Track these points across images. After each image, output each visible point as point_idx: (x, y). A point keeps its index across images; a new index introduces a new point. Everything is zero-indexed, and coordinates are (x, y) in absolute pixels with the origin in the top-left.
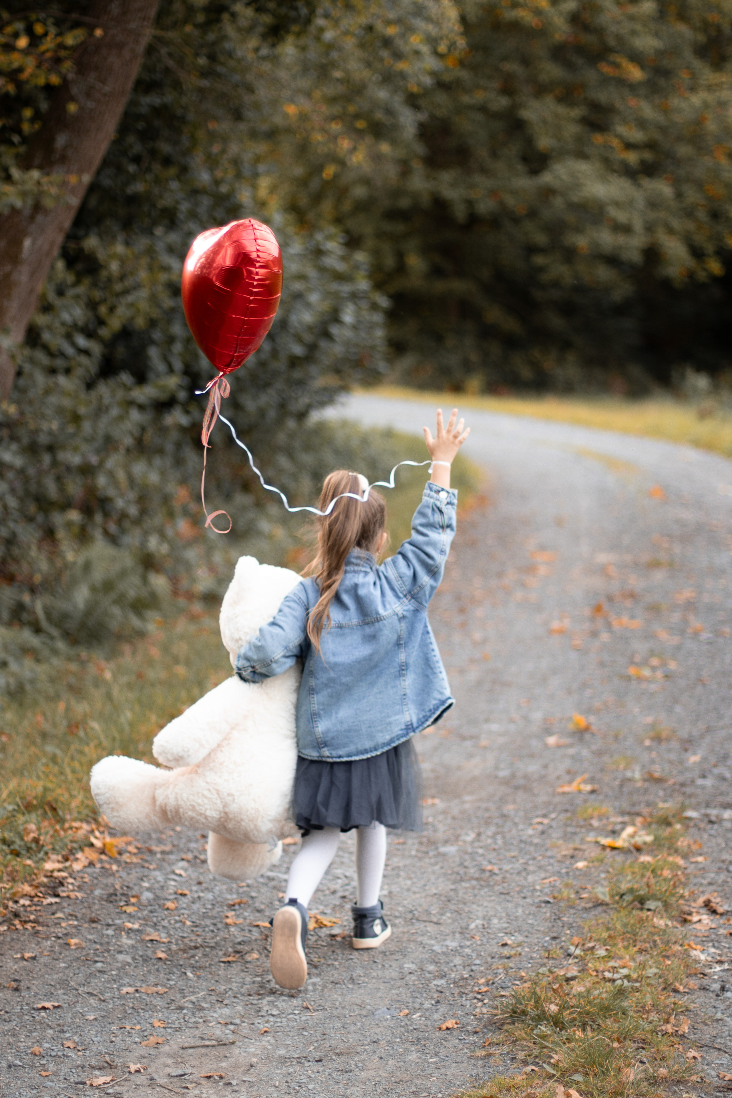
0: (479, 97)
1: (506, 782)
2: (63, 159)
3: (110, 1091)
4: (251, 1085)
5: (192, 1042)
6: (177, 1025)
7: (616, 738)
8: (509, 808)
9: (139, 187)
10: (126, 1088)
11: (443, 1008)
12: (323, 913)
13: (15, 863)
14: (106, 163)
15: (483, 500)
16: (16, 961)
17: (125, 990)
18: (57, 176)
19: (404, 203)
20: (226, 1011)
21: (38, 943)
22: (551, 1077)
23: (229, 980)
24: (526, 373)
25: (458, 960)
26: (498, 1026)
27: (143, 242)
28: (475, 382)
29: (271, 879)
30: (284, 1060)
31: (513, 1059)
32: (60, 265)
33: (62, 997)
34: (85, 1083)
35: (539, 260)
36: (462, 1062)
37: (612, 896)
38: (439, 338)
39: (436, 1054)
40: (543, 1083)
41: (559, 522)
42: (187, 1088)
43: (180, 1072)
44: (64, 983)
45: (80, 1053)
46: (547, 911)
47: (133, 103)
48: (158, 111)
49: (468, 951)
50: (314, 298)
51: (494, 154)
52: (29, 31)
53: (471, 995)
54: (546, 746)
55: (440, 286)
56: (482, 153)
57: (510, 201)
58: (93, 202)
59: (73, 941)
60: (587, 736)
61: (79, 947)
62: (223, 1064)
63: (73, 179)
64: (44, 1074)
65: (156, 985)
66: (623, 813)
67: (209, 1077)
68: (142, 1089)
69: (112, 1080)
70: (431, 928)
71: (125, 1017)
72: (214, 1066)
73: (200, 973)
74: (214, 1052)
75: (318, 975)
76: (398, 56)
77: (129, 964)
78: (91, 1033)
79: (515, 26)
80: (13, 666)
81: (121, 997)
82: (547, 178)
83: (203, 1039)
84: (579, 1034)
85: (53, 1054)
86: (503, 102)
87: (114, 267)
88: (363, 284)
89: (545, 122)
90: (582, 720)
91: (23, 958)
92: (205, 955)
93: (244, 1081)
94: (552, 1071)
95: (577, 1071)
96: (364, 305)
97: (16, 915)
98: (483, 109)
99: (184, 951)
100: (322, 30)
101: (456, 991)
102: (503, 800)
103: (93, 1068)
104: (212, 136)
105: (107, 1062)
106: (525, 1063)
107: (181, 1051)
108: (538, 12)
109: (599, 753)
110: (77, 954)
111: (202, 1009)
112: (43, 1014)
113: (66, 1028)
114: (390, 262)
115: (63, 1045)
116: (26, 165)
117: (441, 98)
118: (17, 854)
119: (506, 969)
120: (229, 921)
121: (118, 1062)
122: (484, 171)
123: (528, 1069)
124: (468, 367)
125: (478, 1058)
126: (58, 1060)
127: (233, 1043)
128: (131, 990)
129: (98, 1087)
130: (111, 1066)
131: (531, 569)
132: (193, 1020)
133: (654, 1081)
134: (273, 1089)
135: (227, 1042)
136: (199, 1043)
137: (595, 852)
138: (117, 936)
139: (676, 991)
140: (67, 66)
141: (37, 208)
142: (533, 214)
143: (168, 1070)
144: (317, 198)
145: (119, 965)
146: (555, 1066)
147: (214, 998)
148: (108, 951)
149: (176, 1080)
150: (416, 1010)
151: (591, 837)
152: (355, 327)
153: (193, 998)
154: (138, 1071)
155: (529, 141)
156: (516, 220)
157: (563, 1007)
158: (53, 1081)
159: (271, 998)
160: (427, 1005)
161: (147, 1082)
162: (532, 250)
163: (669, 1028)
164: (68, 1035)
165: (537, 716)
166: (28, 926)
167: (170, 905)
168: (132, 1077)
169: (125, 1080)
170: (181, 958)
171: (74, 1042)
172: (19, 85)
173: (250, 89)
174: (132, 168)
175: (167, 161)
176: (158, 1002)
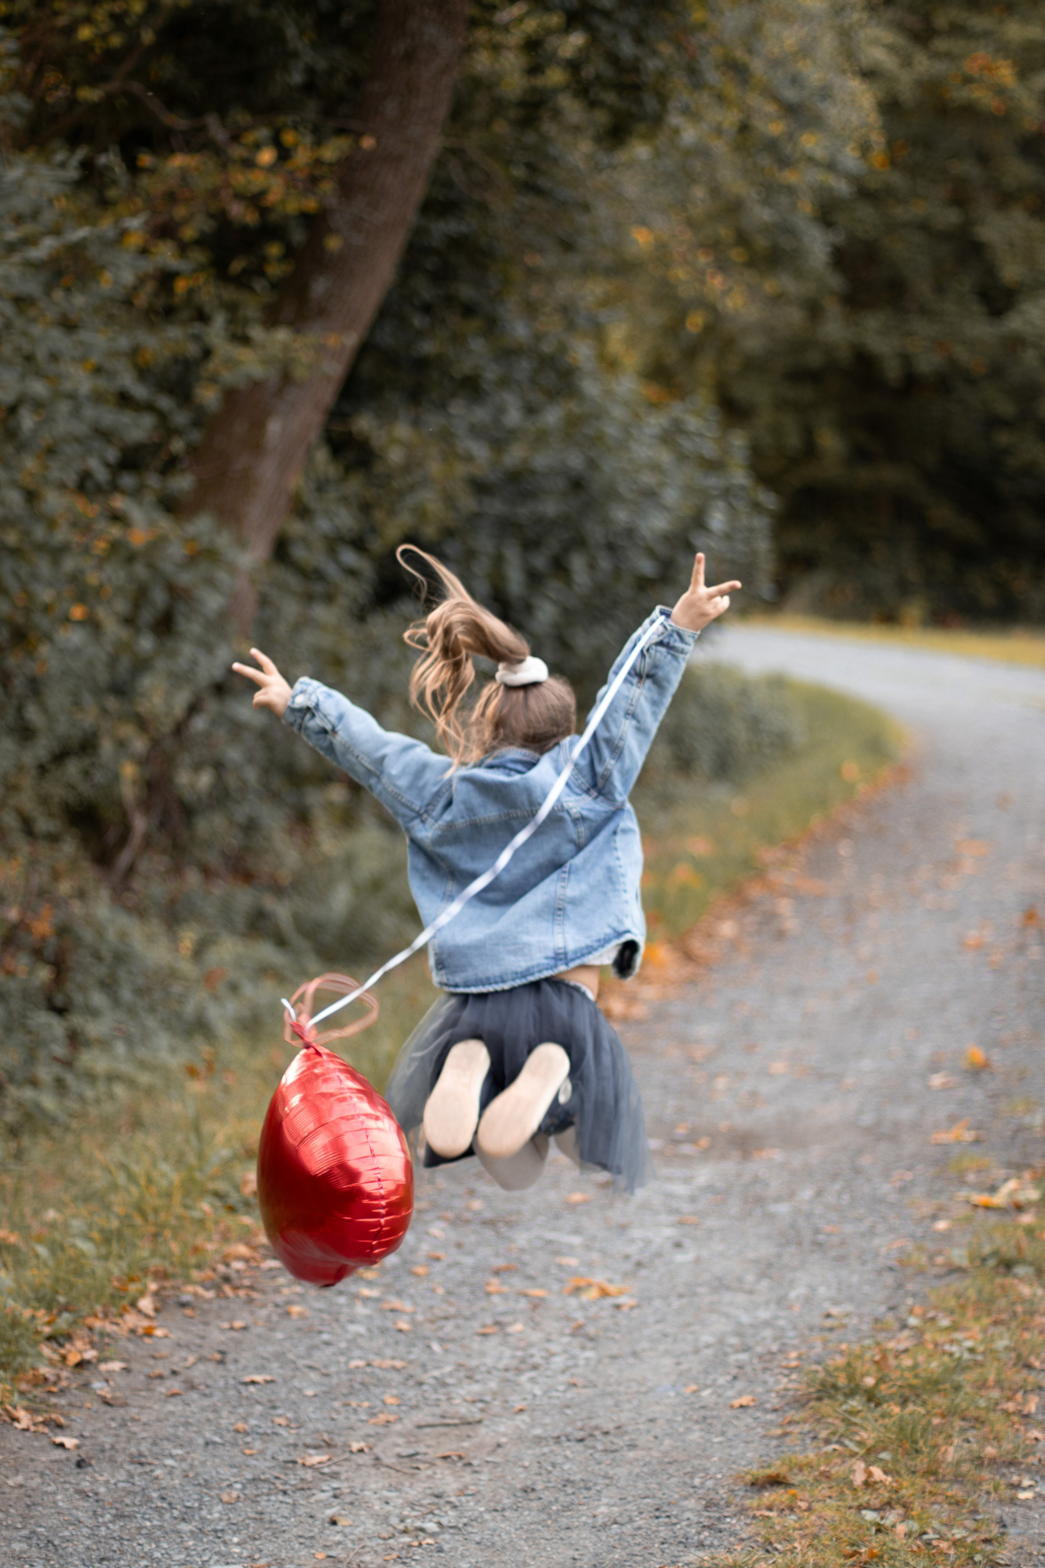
0: (918, 210)
1: (868, 1130)
2: (322, 313)
3: (326, 1470)
4: (496, 1465)
5: (430, 1420)
6: (413, 1402)
7: (1022, 1078)
8: (865, 1161)
9: (428, 347)
10: (344, 1468)
11: (739, 1385)
12: (610, 1281)
13: (229, 1221)
14: (383, 313)
15: (903, 773)
16: (223, 1330)
17: (354, 1363)
18: (313, 335)
19: (814, 359)
20: (476, 1388)
21: (252, 1313)
22: (853, 1455)
23: (483, 1354)
24: (987, 596)
25: (768, 1333)
26: (800, 1402)
27: (434, 421)
28: (914, 610)
29: (550, 1242)
30: (539, 1440)
31: (815, 1438)
32: (322, 456)
33: (276, 1370)
34: (294, 1462)
35: (1003, 438)
36: (753, 1442)
37: (972, 1259)
38: (864, 549)
39: (723, 1433)
40: (844, 1462)
41: (1003, 802)
42: (418, 1468)
43: (411, 1451)
44: (280, 1356)
45: (293, 1431)
46: (889, 1279)
47: (419, 232)
48: (457, 243)
49: (782, 1323)
50: (671, 496)
51: (940, 289)
52: (276, 142)
53: (777, 1371)
54: (928, 1088)
55: (865, 476)
56: (923, 288)
57: (963, 355)
58: (367, 367)
59: (296, 1309)
60: (985, 1076)
61: (302, 1316)
62: (466, 1444)
63: (332, 341)
64: (248, 1452)
65: (393, 1358)
66: (1009, 1165)
67: (445, 1458)
68: (364, 1469)
69: (329, 1460)
70: (741, 1298)
71: (351, 1394)
72: (454, 1446)
73: (450, 1346)
74: (456, 1431)
75: (594, 1349)
76: (784, 162)
77: (361, 1336)
78: (309, 1410)
79: (969, 111)
80: (248, 989)
81: (349, 1372)
82: (1014, 323)
83: (443, 1417)
84: (896, 1410)
85: (261, 1431)
86: (950, 217)
87: (395, 456)
88: (739, 477)
89: (1011, 245)
90: (978, 1054)
91: (232, 1328)
92: (458, 1327)
93: (488, 1462)
94: (856, 1449)
95: (884, 1449)
96: (741, 506)
97: (227, 1279)
98: (924, 226)
99: (432, 1322)
100: (676, 131)
101: (759, 1366)
102: (860, 1152)
103: (307, 1446)
104: (532, 273)
105: (324, 1441)
106: (827, 1442)
107: (416, 1431)
108: (1000, 91)
109: (994, 1096)
110: (300, 1324)
111: (445, 1385)
112: (252, 1389)
113: (278, 1404)
114: (793, 440)
115: (273, 1422)
116: (272, 320)
117: (866, 213)
118: (232, 1209)
119: (825, 1342)
120: (491, 1289)
121: (339, 1440)
122: (925, 312)
123: (830, 1448)
124: (904, 589)
125: (773, 1437)
126: (266, 1438)
127: (479, 1422)
128: (361, 1363)
129: (311, 1467)
130: (329, 1445)
131: (952, 864)
132: (434, 1396)
133: (979, 1461)
134: (521, 1470)
135: (471, 1420)
136: (438, 1421)
137: (964, 1211)
138: (350, 1305)
139: (1029, 1367)
140: (327, 187)
141: (286, 378)
142: (996, 372)
143: (398, 1450)
144: (691, 353)
145: (349, 1337)
146: (860, 1444)
147: (462, 1374)
148: (337, 1320)
149: (406, 1460)
150: (707, 1387)
151: (963, 1194)
152: (728, 537)
153: (437, 1373)
154: (361, 1451)
155: (990, 271)
156: (970, 380)
157: (880, 1381)
158: (257, 1460)
159: (533, 1374)
160: (721, 1381)
161: (370, 1462)
162: (994, 422)
163: (1011, 1406)
164: (280, 1411)
165: (924, 1051)
166: (242, 1293)
167: (420, 1270)
168: (354, 1457)
169: (346, 1460)
170: (428, 1329)
171: (287, 1419)
172: (264, 211)
173: (586, 207)
174: (418, 321)
175: (468, 310)
176: (397, 1377)
